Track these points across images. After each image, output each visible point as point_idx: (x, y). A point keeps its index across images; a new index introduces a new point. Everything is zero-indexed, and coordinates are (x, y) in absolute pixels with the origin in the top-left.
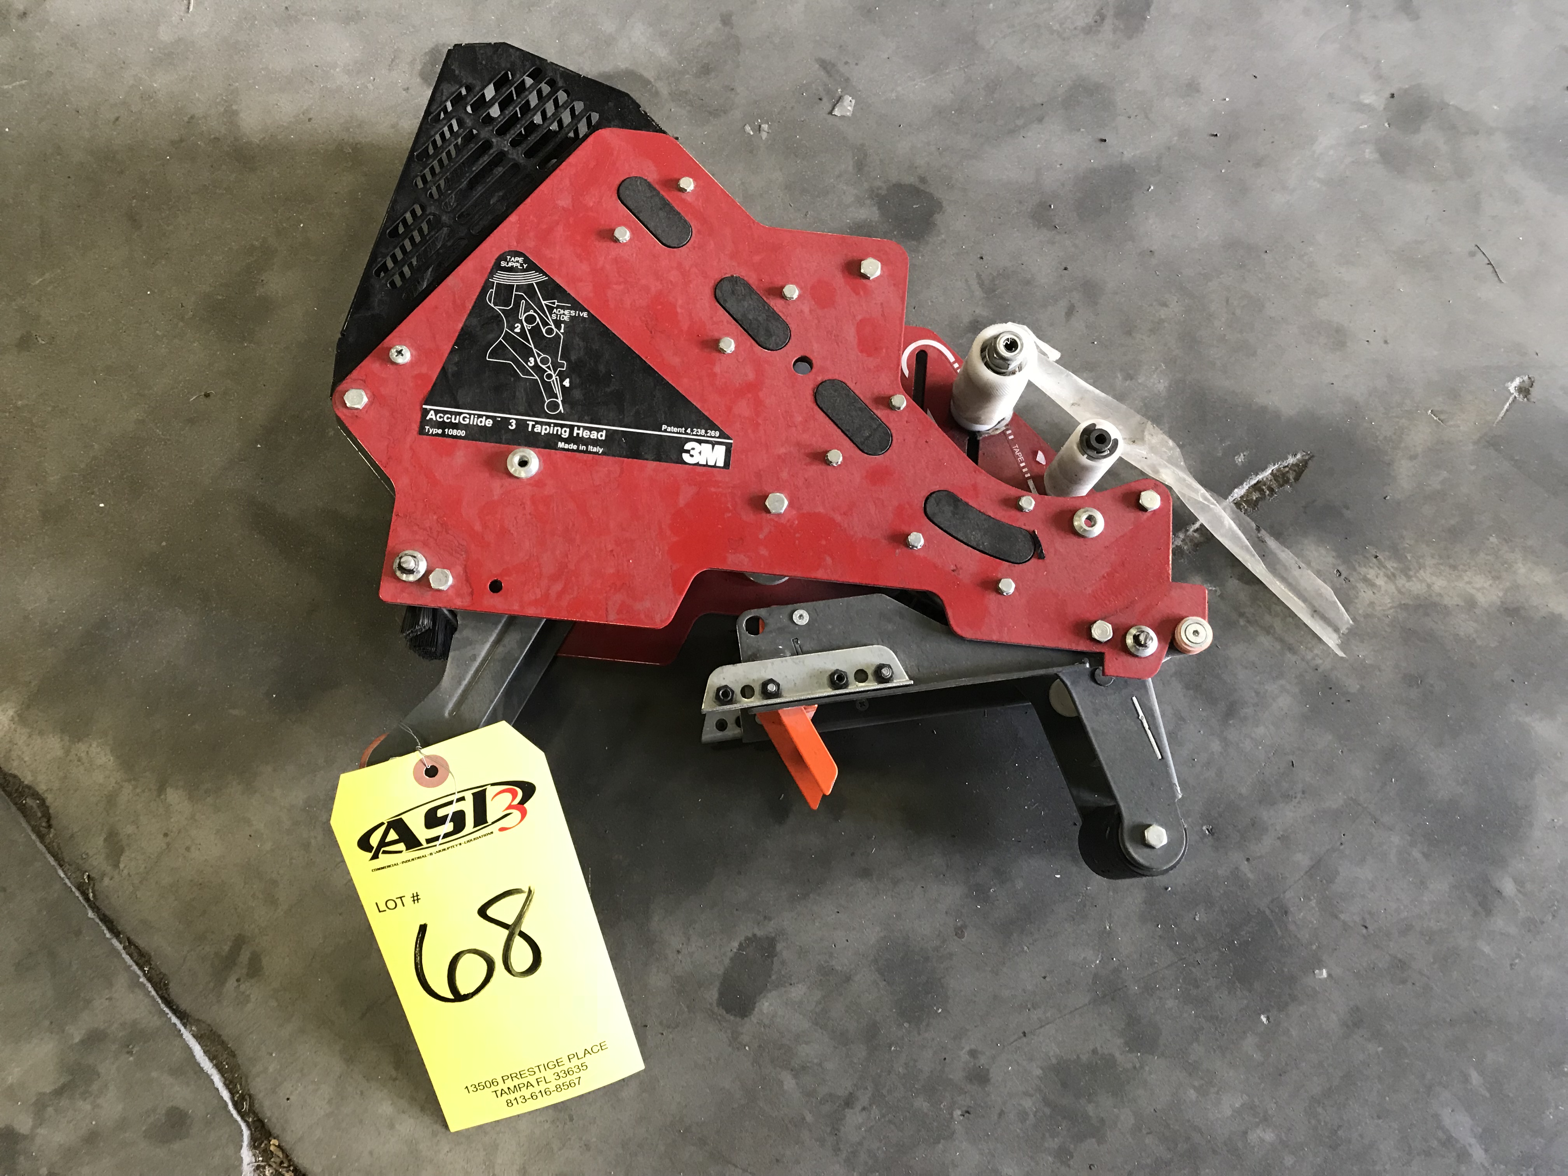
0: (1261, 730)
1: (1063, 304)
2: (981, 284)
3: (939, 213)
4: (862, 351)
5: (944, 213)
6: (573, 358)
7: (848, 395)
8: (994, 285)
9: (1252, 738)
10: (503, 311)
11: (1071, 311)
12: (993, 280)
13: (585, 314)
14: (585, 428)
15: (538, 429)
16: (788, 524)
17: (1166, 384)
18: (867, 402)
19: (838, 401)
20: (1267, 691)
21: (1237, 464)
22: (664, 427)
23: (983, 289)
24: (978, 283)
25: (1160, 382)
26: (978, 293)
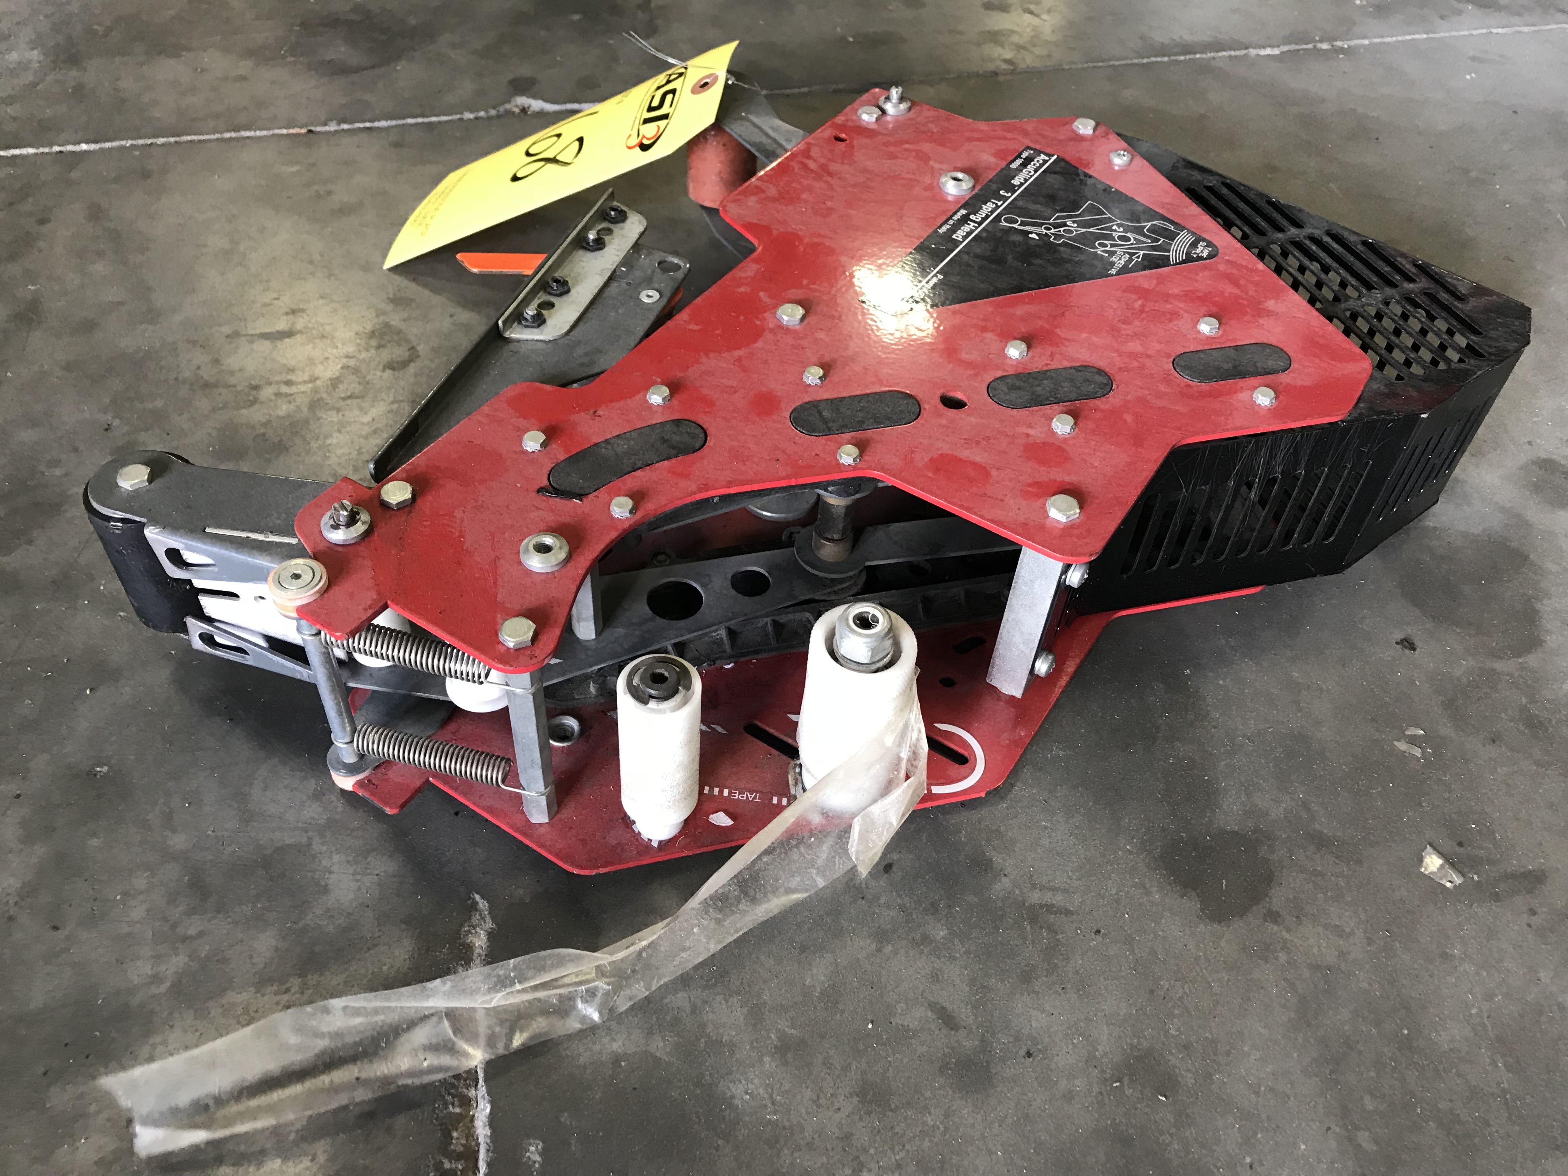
0: (138, 912)
1: (965, 1014)
2: (1049, 908)
3: (1202, 910)
4: (942, 455)
5: (1200, 918)
6: (1062, 249)
7: (889, 419)
8: (1042, 927)
9: (141, 893)
10: (1145, 227)
11: (948, 1020)
12: (1051, 929)
13: (1113, 271)
14: (972, 232)
15: (990, 206)
16: (760, 317)
17: (737, 1102)
18: (869, 433)
19: (886, 408)
20: (177, 955)
21: (528, 1137)
22: (940, 277)
23: (1042, 906)
24: (1053, 905)
25: (747, 1093)
26: (1035, 897)
